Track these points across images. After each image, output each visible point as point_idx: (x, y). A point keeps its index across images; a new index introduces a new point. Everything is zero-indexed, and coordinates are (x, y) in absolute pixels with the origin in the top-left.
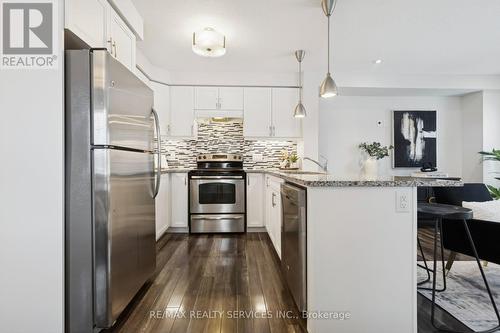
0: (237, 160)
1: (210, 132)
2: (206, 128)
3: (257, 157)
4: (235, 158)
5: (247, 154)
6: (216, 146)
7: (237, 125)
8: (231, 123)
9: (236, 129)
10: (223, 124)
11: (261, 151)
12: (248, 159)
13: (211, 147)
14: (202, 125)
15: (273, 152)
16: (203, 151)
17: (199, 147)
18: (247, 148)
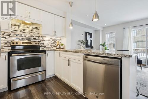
0: (37, 45)
1: (20, 29)
2: (17, 27)
3: (46, 44)
4: (36, 44)
5: (42, 42)
6: (24, 38)
7: (36, 28)
8: (33, 26)
9: (36, 30)
10: (29, 26)
11: (48, 41)
12: (42, 44)
13: (21, 38)
14: (14, 25)
15: (53, 42)
16: (15, 40)
17: (12, 37)
18: (41, 39)
